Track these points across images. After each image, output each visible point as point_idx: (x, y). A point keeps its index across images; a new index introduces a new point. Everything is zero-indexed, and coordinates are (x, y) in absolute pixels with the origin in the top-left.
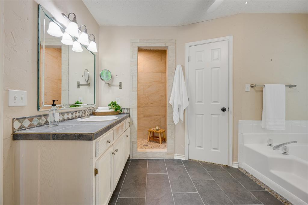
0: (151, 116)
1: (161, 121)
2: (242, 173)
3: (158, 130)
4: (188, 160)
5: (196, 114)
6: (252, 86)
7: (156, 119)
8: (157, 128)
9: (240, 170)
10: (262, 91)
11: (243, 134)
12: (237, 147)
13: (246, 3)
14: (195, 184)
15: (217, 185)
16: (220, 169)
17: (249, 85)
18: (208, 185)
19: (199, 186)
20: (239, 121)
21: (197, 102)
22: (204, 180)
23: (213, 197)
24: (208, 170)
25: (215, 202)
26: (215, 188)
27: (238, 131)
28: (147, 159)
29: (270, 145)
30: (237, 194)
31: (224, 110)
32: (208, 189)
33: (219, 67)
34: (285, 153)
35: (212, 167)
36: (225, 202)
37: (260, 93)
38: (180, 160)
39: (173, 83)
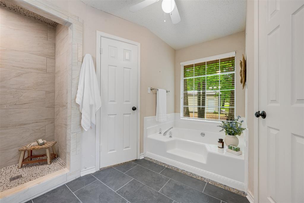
0: (25, 124)
1: (45, 130)
2: (148, 161)
3: (43, 144)
4: (99, 170)
5: (109, 115)
6: (152, 89)
7: (36, 128)
8: (41, 141)
9: (146, 159)
10: (156, 94)
11: (147, 128)
12: (143, 141)
13: (165, 21)
14: (121, 194)
15: (139, 182)
16: (132, 165)
17: (150, 88)
18: (132, 187)
19: (125, 193)
20: (145, 117)
21: (110, 102)
22: (126, 183)
23: (142, 196)
24: (124, 171)
25: (146, 200)
26: (139, 187)
27: (143, 127)
28: (31, 201)
29: (160, 133)
30: (155, 181)
31: (134, 109)
32: (134, 191)
33: (130, 68)
34: (171, 137)
35: (126, 166)
36: (152, 194)
37: (155, 95)
38: (89, 175)
39: (79, 76)
